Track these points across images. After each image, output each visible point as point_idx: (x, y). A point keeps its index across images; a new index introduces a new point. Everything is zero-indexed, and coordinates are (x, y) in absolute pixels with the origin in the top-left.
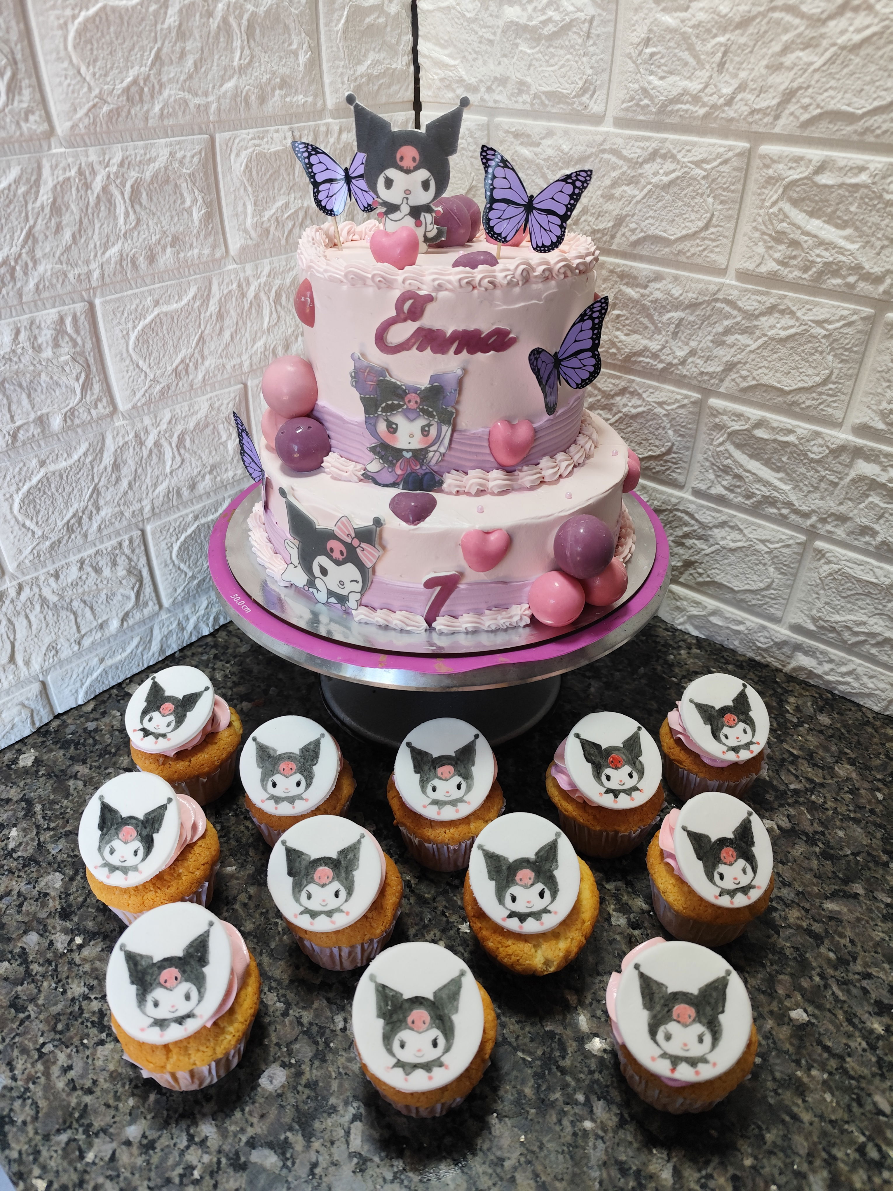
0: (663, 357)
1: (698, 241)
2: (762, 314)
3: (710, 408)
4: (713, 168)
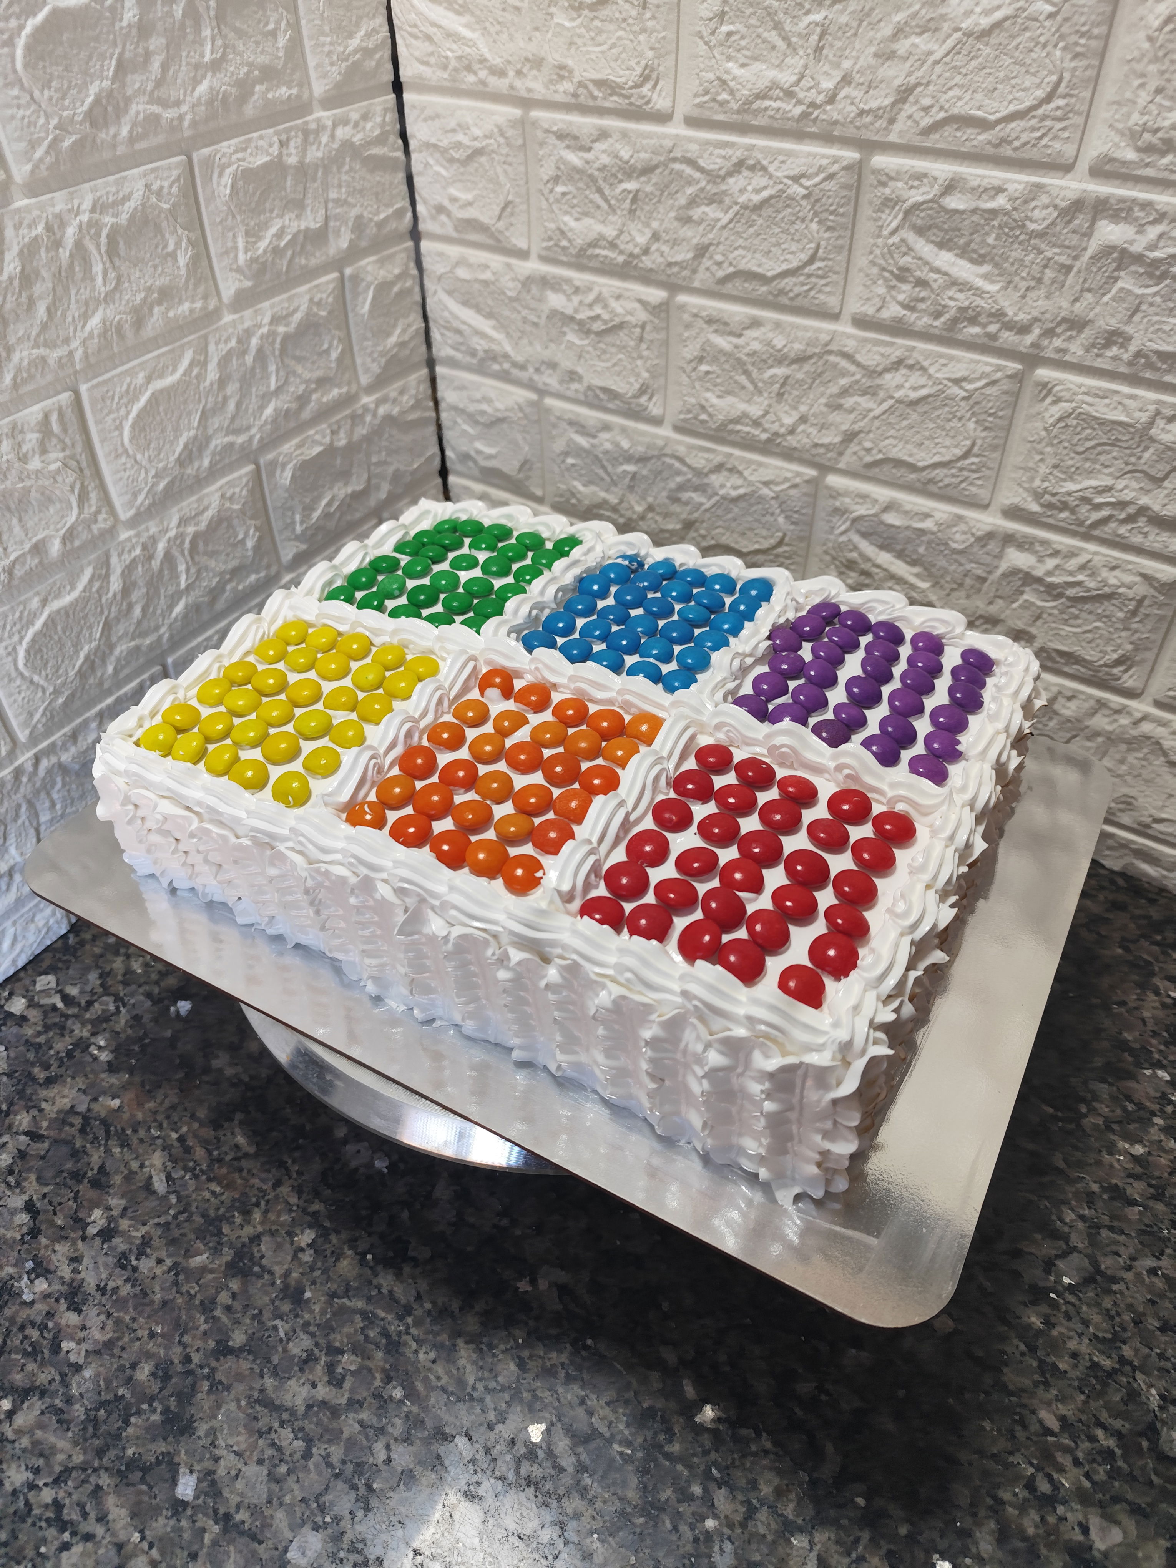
0: (767, 426)
1: (802, 278)
2: (887, 370)
3: (828, 488)
4: (816, 185)
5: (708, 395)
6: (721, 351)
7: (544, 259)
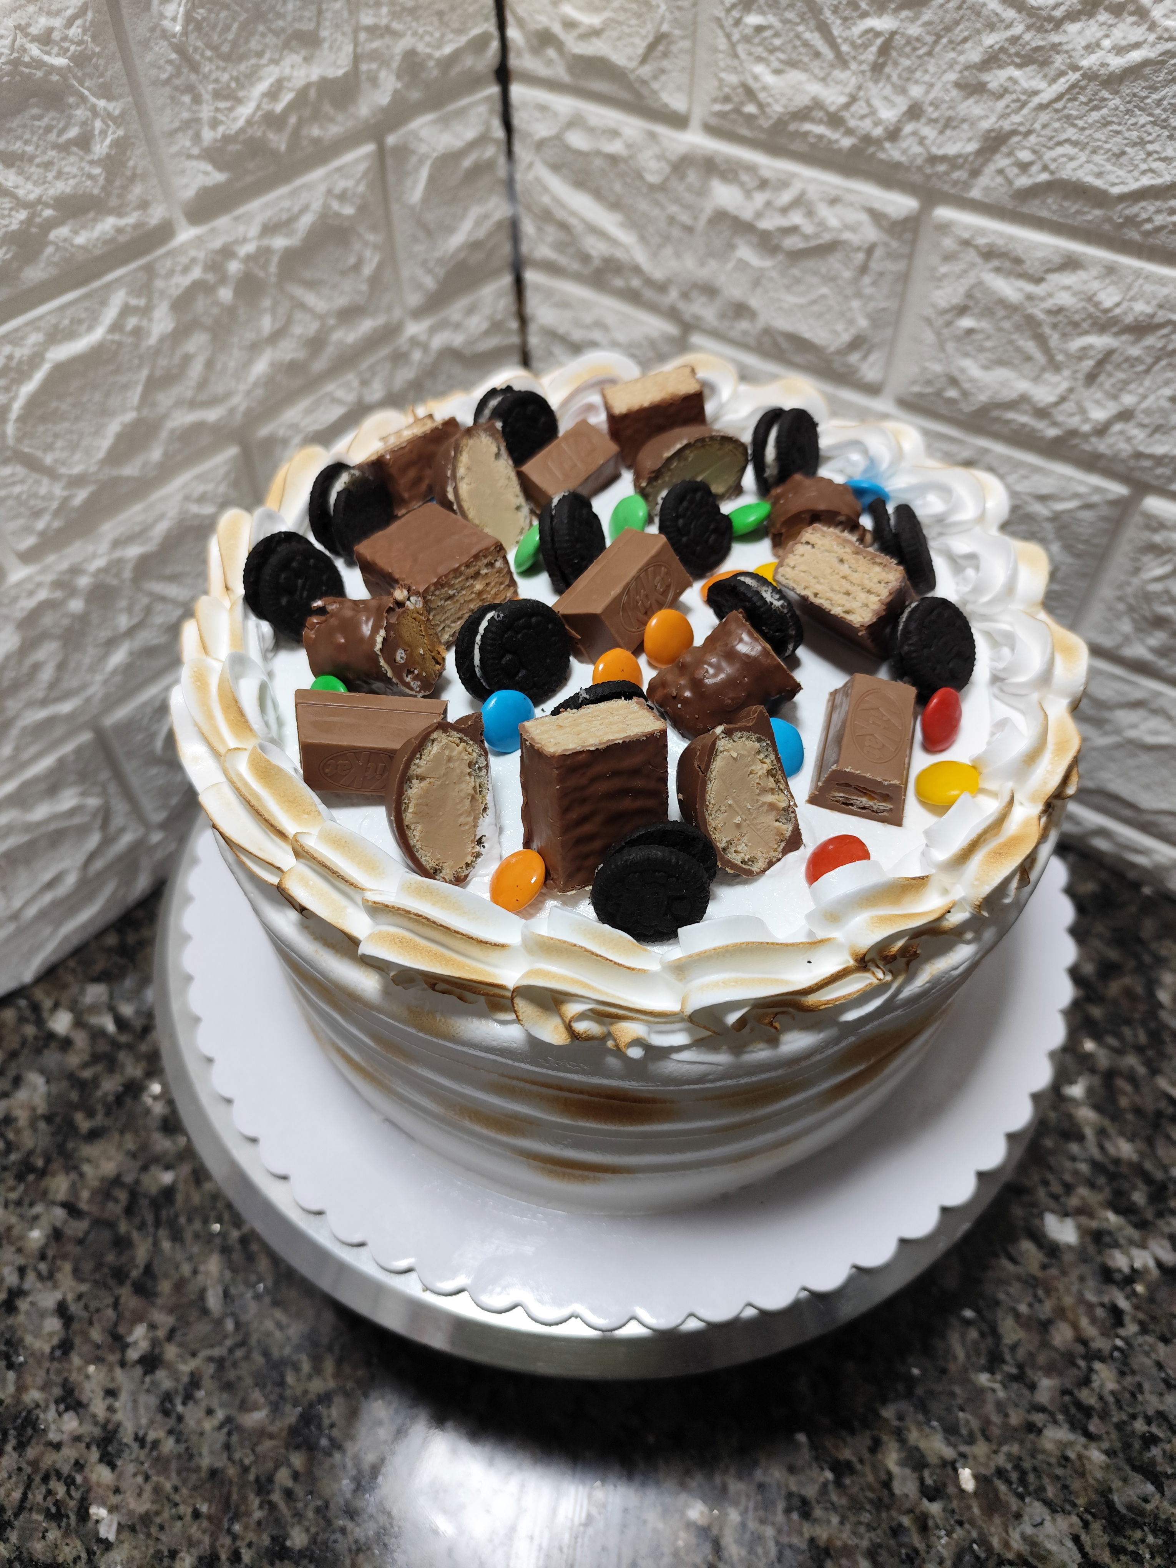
3: (1145, 515)
5: (967, 363)
6: (1002, 302)
7: (711, 130)
